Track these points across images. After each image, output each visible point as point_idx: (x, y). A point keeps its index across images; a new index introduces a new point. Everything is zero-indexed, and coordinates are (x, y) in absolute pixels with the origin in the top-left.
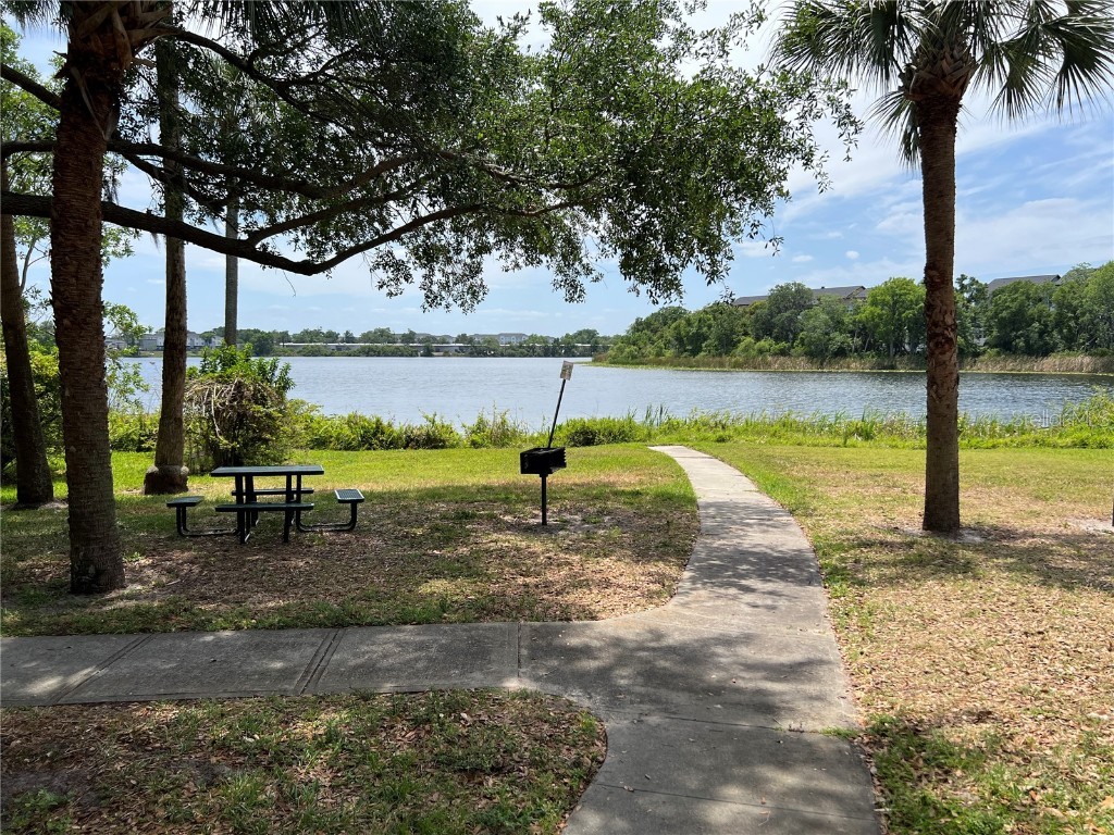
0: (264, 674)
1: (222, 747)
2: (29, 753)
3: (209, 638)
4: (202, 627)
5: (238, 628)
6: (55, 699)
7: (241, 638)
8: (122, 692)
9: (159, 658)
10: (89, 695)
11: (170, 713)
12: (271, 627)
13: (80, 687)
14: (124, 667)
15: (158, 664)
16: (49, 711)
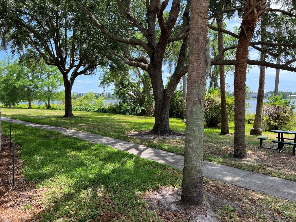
0: (289, 194)
1: (277, 211)
2: (226, 194)
3: (271, 178)
4: (269, 174)
5: (280, 177)
6: (231, 183)
7: (281, 181)
8: (248, 186)
9: (257, 180)
10: (239, 184)
11: (261, 196)
12: (290, 180)
13: (237, 181)
14: (248, 179)
15: (256, 181)
16: (230, 185)
